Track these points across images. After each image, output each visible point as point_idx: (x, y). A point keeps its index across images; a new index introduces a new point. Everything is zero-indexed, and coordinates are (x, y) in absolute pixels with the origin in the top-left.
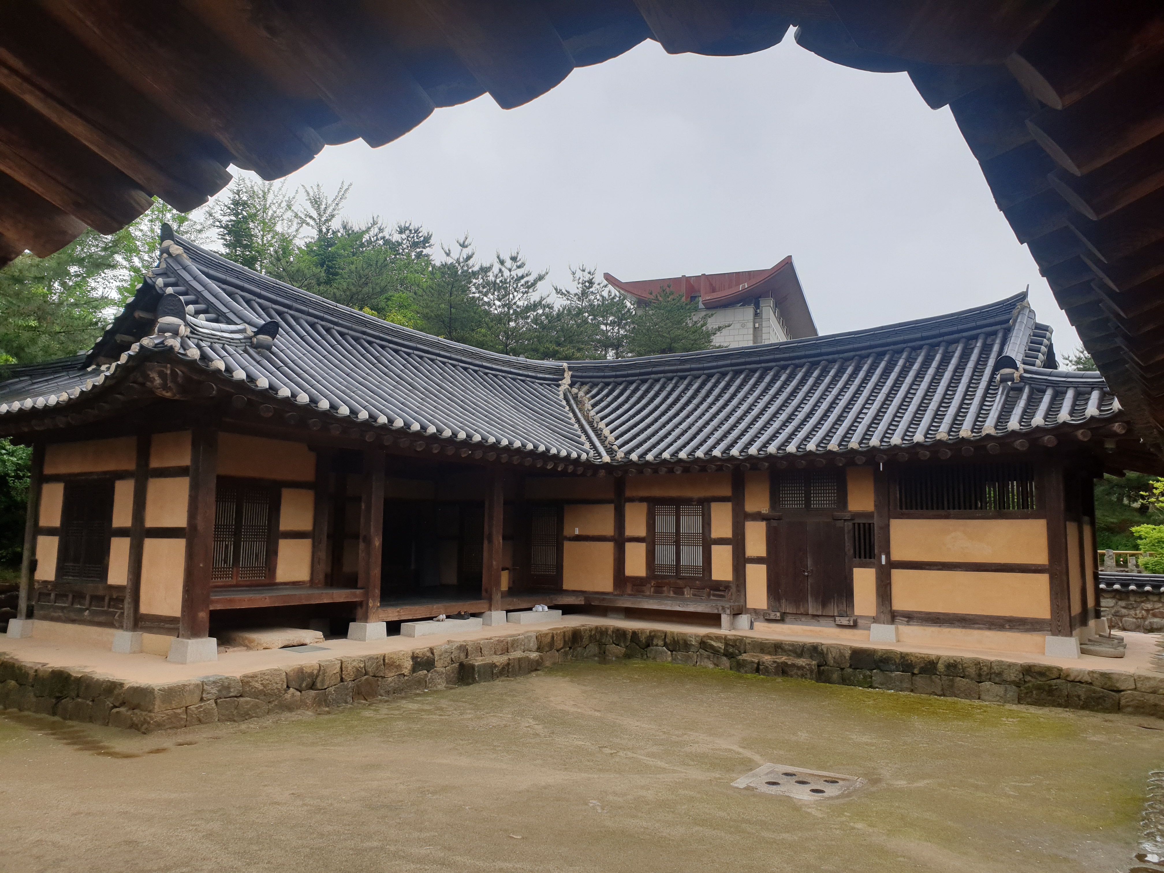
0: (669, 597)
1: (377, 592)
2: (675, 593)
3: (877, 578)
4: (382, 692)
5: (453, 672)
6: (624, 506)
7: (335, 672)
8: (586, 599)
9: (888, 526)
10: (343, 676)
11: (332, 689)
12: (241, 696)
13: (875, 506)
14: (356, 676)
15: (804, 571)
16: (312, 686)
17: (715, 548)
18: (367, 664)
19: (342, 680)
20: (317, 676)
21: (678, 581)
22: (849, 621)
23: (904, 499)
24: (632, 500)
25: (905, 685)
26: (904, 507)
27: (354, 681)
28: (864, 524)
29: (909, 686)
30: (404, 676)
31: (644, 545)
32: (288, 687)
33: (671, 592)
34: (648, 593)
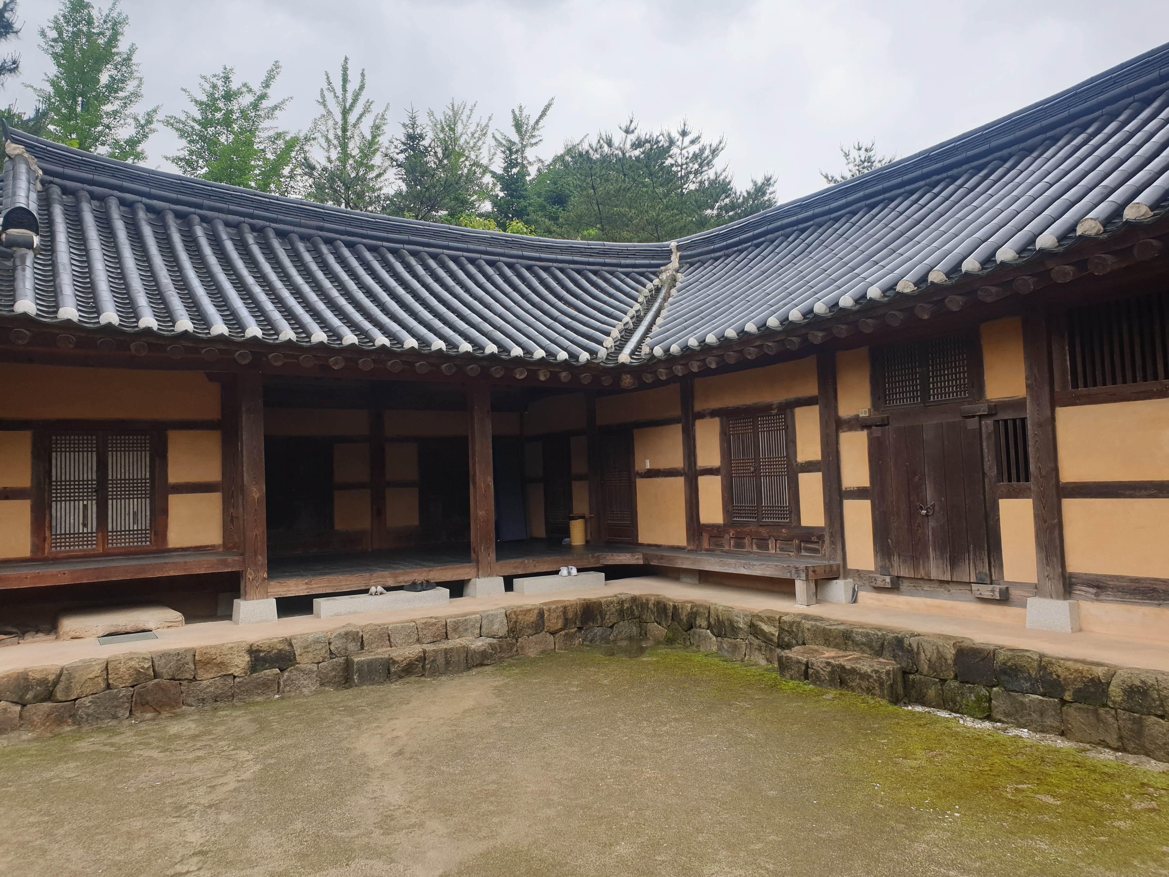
0: (750, 553)
1: (262, 559)
2: (759, 547)
3: (1036, 516)
4: (190, 700)
5: (333, 669)
6: (693, 425)
7: (91, 676)
8: (645, 558)
9: (1053, 419)
10: (111, 681)
11: (86, 701)
13: (1028, 386)
14: (136, 680)
15: (922, 509)
16: (49, 696)
17: (803, 477)
18: (156, 663)
19: (109, 686)
20: (56, 682)
21: (761, 530)
22: (993, 591)
23: (1080, 369)
24: (701, 415)
25: (1049, 722)
26: (1081, 382)
27: (133, 687)
28: (1014, 421)
29: (1056, 724)
30: (235, 677)
31: (718, 478)
33: (754, 546)
34: (727, 548)
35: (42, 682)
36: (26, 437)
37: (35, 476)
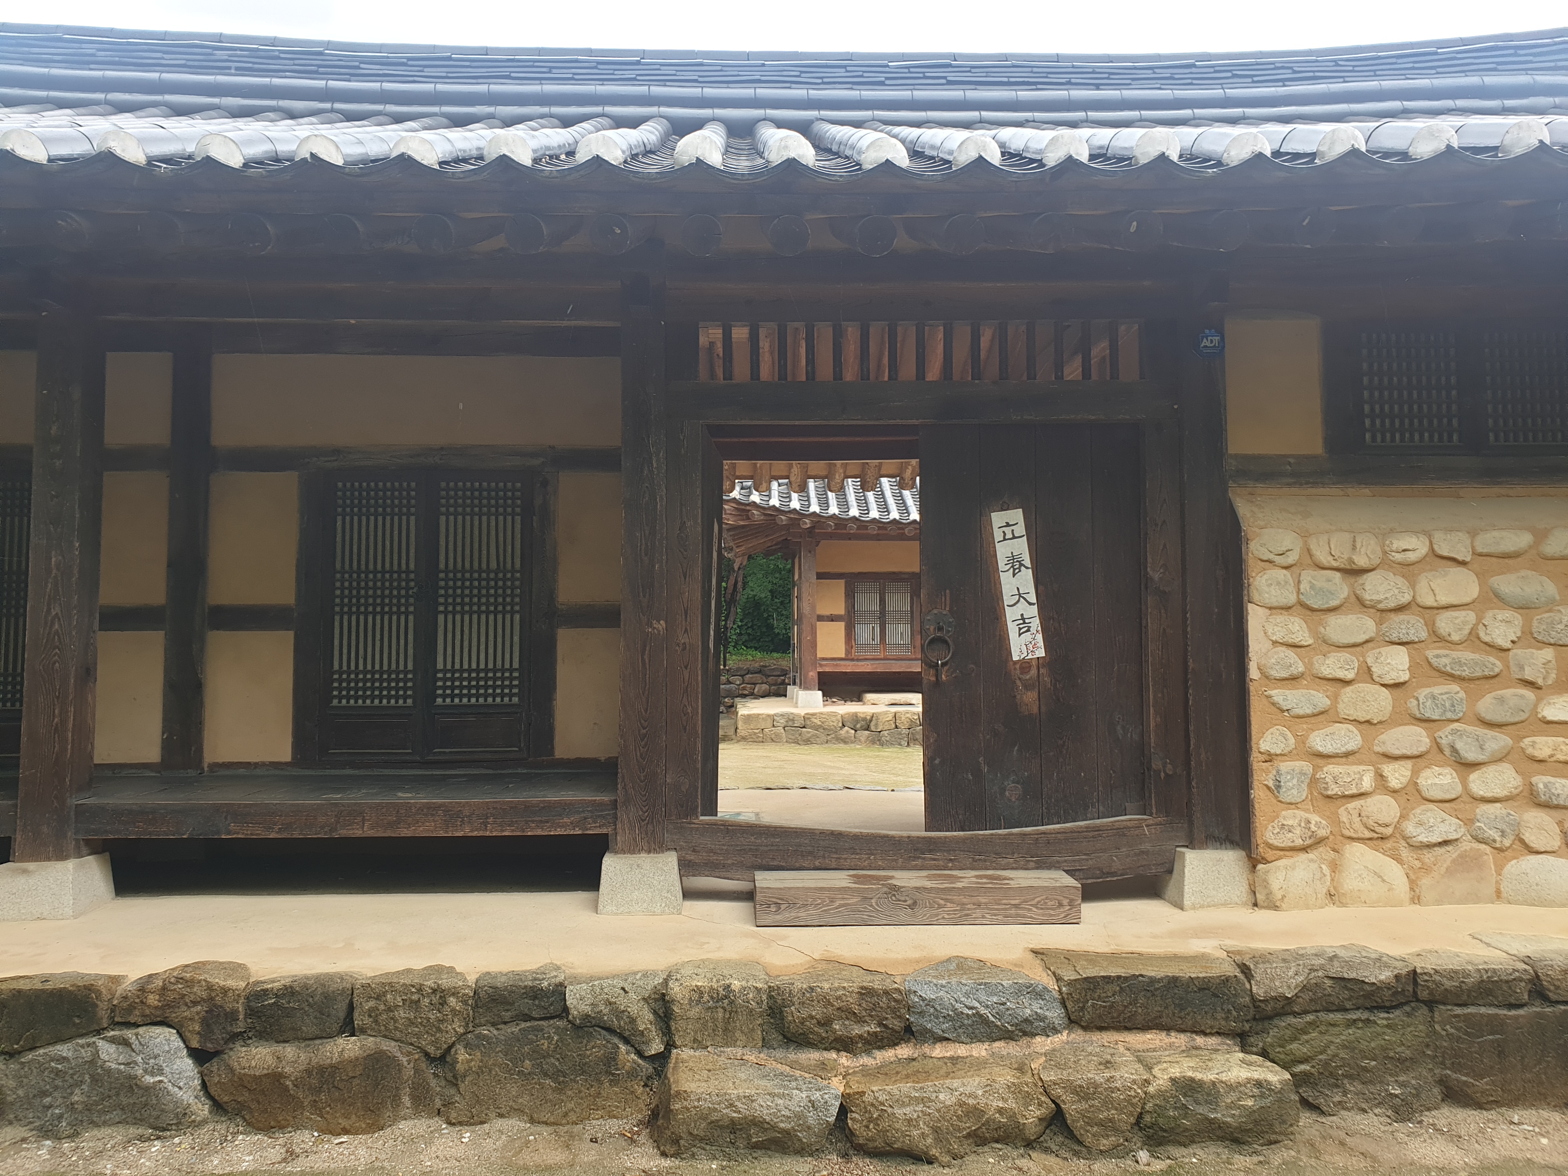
7: (887, 721)
11: (886, 733)
12: (804, 727)
16: (868, 728)
19: (896, 727)
20: (871, 721)
27: (909, 729)
32: (844, 726)
35: (864, 719)
36: (842, 582)
37: (846, 608)
